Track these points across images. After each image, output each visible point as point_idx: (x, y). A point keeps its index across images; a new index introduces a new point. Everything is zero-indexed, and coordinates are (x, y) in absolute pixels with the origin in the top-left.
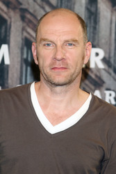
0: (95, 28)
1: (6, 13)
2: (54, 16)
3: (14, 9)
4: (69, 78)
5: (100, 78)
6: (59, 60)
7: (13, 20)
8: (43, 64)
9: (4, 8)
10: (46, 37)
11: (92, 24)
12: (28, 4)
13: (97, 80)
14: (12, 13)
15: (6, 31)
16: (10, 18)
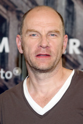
0: (72, 24)
1: (6, 14)
2: (38, 10)
3: (12, 11)
4: (52, 65)
5: (77, 61)
6: (44, 48)
7: (11, 19)
8: (29, 52)
9: (4, 10)
10: (32, 29)
11: (71, 21)
12: (22, 7)
13: (75, 62)
14: (10, 14)
15: (6, 28)
16: (9, 17)
